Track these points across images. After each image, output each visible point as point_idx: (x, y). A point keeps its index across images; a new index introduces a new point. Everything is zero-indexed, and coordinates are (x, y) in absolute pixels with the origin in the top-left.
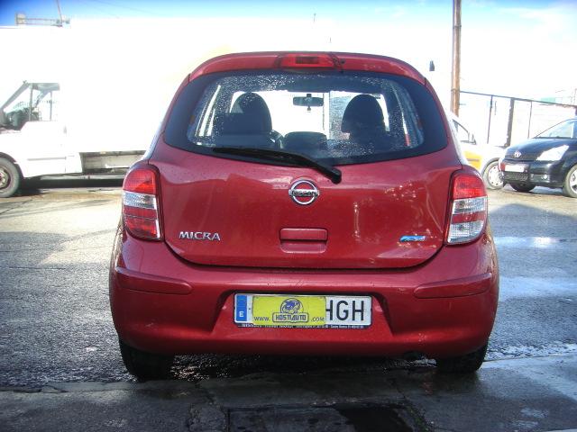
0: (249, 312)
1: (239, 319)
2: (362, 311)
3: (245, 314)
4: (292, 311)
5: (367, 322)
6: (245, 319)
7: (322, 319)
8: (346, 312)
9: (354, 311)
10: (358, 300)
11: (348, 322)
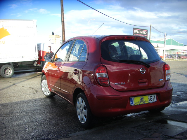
0: (133, 102)
1: (131, 104)
2: (155, 98)
3: (132, 103)
4: (142, 100)
5: (156, 100)
6: (132, 104)
7: (148, 101)
8: (152, 99)
9: (153, 98)
10: (154, 95)
11: (153, 101)
